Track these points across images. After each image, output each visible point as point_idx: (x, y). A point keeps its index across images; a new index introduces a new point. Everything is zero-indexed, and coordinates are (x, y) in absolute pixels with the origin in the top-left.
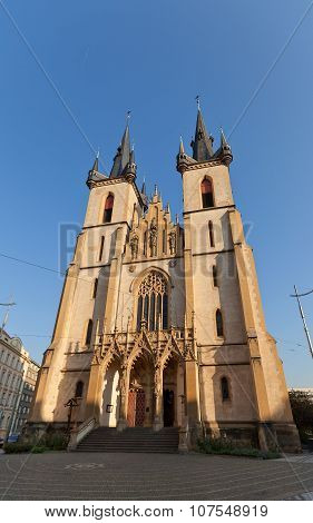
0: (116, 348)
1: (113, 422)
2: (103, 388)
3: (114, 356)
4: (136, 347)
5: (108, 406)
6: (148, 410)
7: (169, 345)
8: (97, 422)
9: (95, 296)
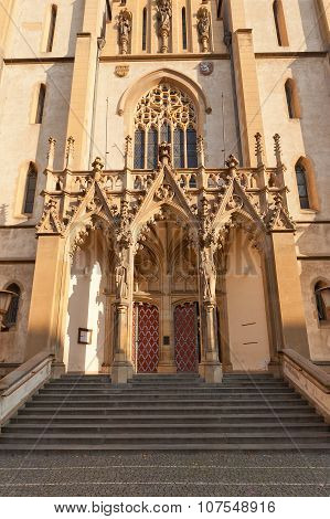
0: (99, 199)
1: (92, 365)
2: (70, 292)
3: (95, 218)
4: (148, 201)
5: (80, 332)
6: (166, 340)
7: (227, 197)
8: (57, 364)
9: (40, 120)
